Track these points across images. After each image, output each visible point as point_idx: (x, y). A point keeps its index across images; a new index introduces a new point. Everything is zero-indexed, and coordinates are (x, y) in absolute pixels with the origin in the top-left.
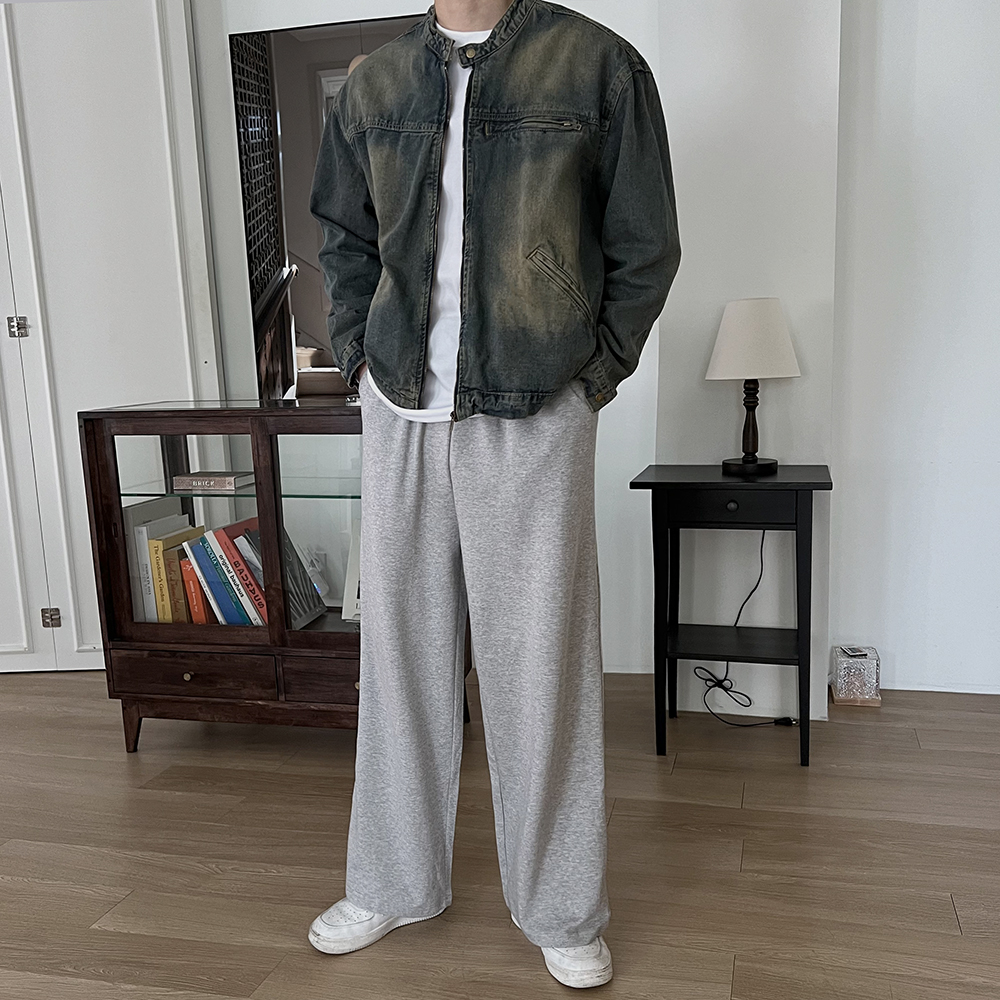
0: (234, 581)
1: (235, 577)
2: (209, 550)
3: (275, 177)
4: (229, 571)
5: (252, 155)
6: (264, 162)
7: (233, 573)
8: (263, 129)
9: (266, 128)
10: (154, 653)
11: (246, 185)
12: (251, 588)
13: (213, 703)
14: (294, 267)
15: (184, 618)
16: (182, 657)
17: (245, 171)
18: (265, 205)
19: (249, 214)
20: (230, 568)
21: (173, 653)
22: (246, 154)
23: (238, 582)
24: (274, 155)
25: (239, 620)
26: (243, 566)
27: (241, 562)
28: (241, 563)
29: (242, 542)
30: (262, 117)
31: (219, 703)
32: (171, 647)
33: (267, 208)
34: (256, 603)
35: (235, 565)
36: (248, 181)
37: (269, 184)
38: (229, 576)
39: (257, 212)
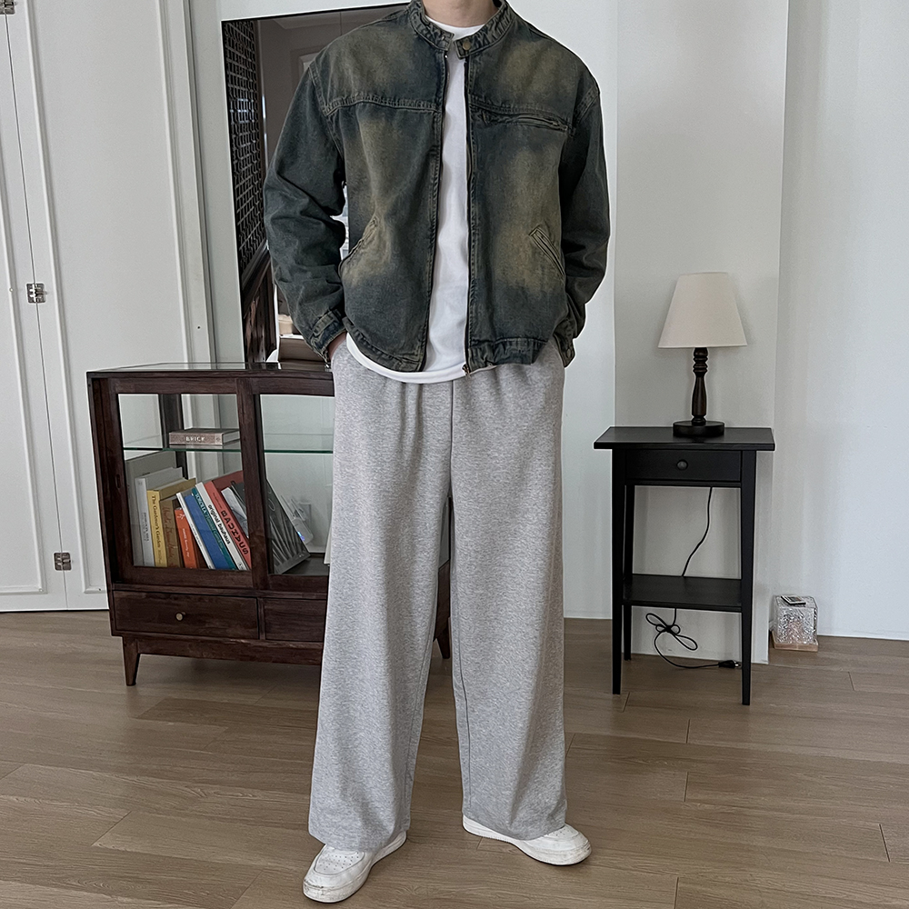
0: (221, 529)
1: (223, 526)
2: (199, 500)
3: (260, 156)
4: (217, 520)
5: (241, 134)
6: (250, 141)
7: (221, 522)
8: (250, 111)
9: (253, 111)
10: (150, 594)
11: (235, 162)
12: (237, 536)
13: (202, 641)
15: (177, 562)
16: (176, 599)
17: (235, 149)
18: (252, 181)
19: (238, 189)
20: (218, 517)
21: (168, 595)
22: (235, 133)
23: (225, 530)
24: (259, 136)
25: (226, 567)
26: (229, 516)
27: (227, 511)
28: (229, 513)
29: (228, 493)
30: (250, 100)
31: (207, 641)
32: (166, 589)
33: (253, 183)
34: (242, 549)
35: (223, 514)
36: (237, 158)
37: (255, 162)
38: (217, 524)
39: (244, 187)
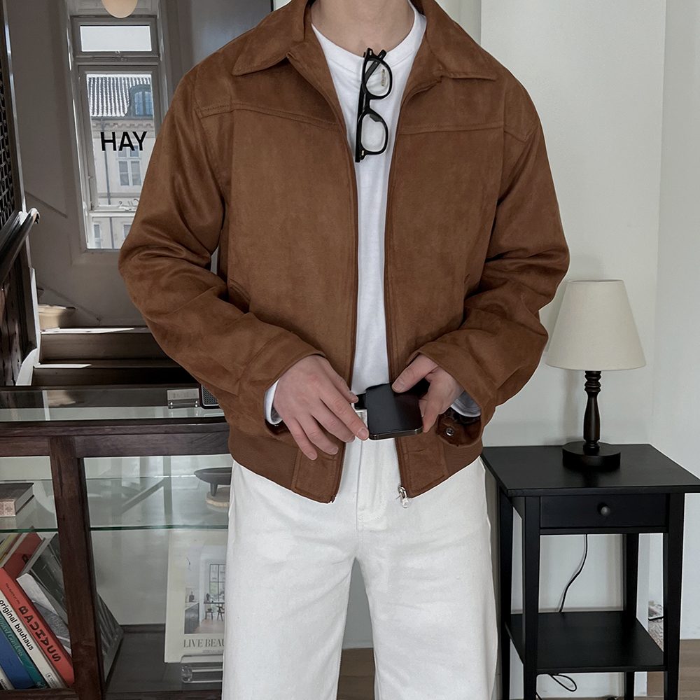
0: (20, 631)
1: (21, 627)
3: (5, 103)
4: (13, 620)
7: (19, 622)
12: (43, 638)
14: (34, 212)
20: (15, 616)
23: (25, 632)
24: (3, 77)
26: (31, 612)
27: (28, 607)
29: (27, 581)
34: (50, 656)
35: (21, 611)
38: (12, 625)
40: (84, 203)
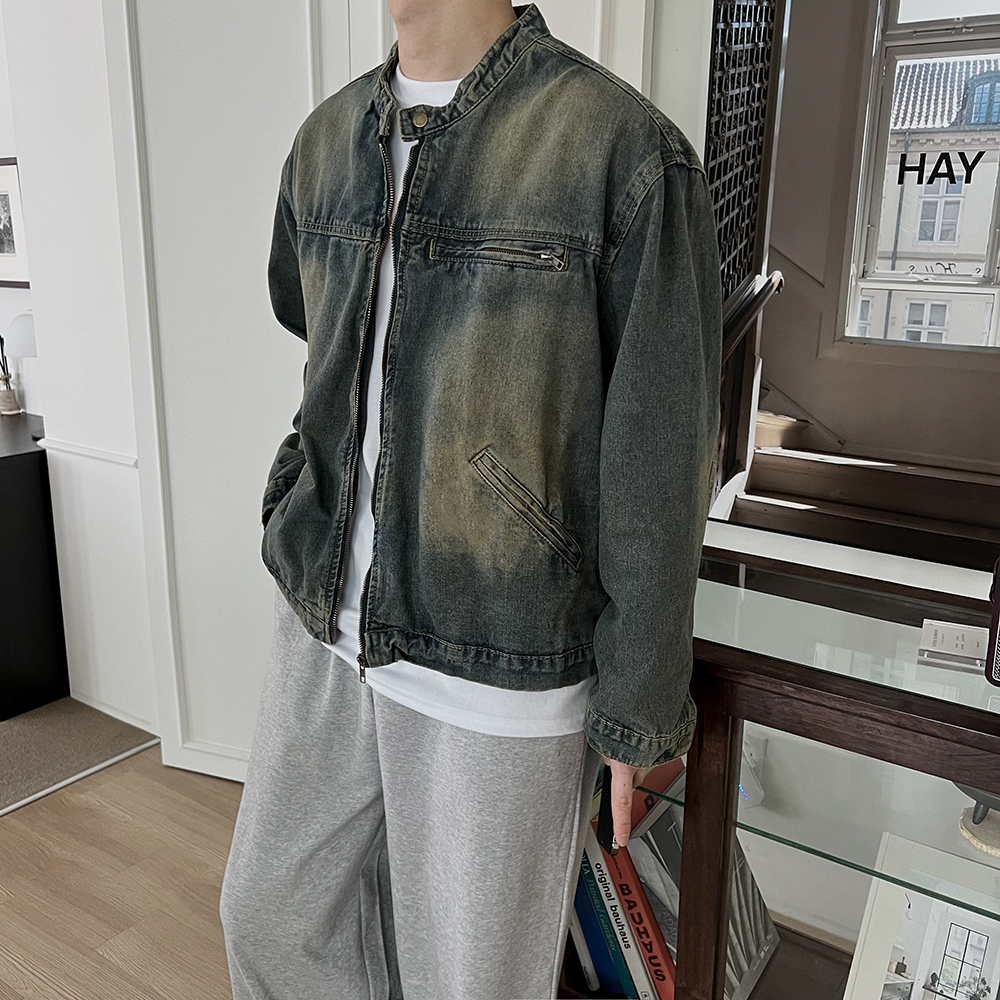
0: (616, 915)
3: (766, 113)
4: (609, 896)
6: (750, 83)
8: (758, 24)
9: (763, 24)
11: (715, 119)
12: (647, 942)
14: (777, 276)
17: (717, 96)
18: (743, 157)
23: (623, 920)
24: (769, 75)
27: (634, 887)
33: (743, 162)
35: (623, 890)
36: (719, 112)
37: (754, 123)
38: (608, 904)
39: (725, 167)
40: (853, 266)
